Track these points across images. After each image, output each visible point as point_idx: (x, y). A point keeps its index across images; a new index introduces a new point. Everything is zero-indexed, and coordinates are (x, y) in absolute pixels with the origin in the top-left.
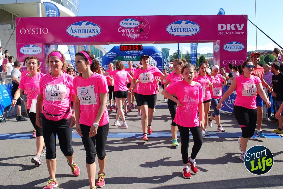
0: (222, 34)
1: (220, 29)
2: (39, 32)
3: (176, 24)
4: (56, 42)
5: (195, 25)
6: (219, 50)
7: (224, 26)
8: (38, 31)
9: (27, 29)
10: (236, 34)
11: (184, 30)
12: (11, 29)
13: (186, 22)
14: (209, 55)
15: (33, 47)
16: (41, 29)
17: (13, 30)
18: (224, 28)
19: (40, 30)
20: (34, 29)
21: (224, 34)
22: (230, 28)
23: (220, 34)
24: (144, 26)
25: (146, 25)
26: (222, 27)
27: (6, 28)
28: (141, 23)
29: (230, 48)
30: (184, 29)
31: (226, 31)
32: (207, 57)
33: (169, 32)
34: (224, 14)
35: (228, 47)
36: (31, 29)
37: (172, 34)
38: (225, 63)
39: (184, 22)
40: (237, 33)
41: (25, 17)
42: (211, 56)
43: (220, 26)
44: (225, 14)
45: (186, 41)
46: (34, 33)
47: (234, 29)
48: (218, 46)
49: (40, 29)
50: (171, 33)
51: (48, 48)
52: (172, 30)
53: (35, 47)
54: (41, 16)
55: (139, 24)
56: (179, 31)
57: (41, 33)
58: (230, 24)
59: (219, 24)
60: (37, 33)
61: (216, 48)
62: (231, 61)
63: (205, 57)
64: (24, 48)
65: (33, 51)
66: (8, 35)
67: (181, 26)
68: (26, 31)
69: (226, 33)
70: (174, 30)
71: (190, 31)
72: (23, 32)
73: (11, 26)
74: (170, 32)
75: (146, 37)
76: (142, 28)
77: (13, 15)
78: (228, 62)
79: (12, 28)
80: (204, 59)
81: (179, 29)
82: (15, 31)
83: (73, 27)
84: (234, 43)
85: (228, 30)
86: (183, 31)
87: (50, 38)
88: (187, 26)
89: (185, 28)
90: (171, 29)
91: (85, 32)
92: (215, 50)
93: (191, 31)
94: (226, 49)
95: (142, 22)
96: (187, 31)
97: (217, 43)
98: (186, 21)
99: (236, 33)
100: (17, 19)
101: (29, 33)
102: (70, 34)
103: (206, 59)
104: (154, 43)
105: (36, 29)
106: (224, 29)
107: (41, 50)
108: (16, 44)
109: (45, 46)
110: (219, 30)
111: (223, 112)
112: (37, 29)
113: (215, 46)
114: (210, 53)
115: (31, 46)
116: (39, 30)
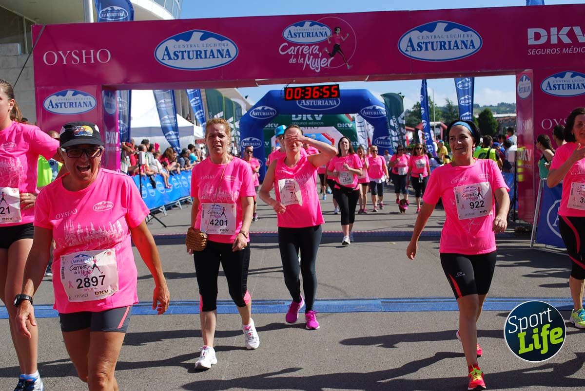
0: (538, 52)
1: (531, 42)
2: (88, 59)
3: (421, 32)
4: (129, 82)
5: (470, 33)
6: (531, 95)
7: (543, 32)
8: (86, 58)
9: (61, 52)
10: (573, 51)
11: (442, 46)
12: (21, 55)
13: (447, 26)
14: (503, 109)
15: (74, 95)
16: (93, 52)
17: (25, 57)
18: (542, 37)
19: (91, 55)
20: (78, 51)
21: (543, 52)
22: (559, 38)
23: (531, 52)
24: (342, 38)
25: (348, 35)
26: (537, 36)
27: (10, 51)
28: (334, 32)
29: (557, 88)
30: (443, 44)
31: (548, 44)
32: (498, 113)
33: (404, 51)
34: (542, 4)
35: (554, 86)
36: (68, 52)
37: (412, 55)
38: (547, 124)
39: (441, 26)
40: (576, 49)
41: (54, 23)
42: (508, 109)
43: (531, 32)
44: (545, 4)
45: (448, 72)
46: (76, 61)
47: (566, 40)
48: (527, 84)
49: (90, 52)
50: (409, 54)
51: (111, 96)
52: (412, 46)
53: (79, 96)
54: (92, 21)
55: (329, 33)
56: (428, 49)
57: (93, 62)
58: (556, 29)
59: (528, 29)
60: (84, 62)
61: (522, 88)
62: (561, 119)
63: (493, 113)
64: (54, 99)
65: (74, 105)
66: (14, 68)
67: (435, 37)
68: (59, 56)
69: (548, 51)
70: (416, 47)
71: (458, 48)
72: (50, 59)
73: (22, 48)
74: (407, 51)
75: (348, 66)
76: (339, 44)
77: (26, 19)
78: (554, 122)
79: (24, 51)
80: (490, 117)
81: (428, 44)
82: (31, 58)
83: (171, 44)
84: (568, 74)
85: (552, 43)
86: (439, 48)
87: (115, 73)
88: (449, 36)
89: (444, 40)
90: (409, 45)
91: (199, 57)
92: (519, 94)
93: (460, 47)
94: (549, 91)
95: (339, 29)
96: (450, 48)
97: (524, 77)
98: (447, 24)
99: (573, 49)
100: (37, 29)
101: (65, 63)
102: (163, 61)
103: (496, 118)
104: (367, 79)
105: (82, 52)
106: (543, 40)
107: (94, 103)
108: (34, 89)
109: (103, 92)
110: (529, 44)
111: (543, 247)
112: (84, 52)
113: (520, 83)
114: (504, 102)
115: (70, 93)
116: (88, 53)
